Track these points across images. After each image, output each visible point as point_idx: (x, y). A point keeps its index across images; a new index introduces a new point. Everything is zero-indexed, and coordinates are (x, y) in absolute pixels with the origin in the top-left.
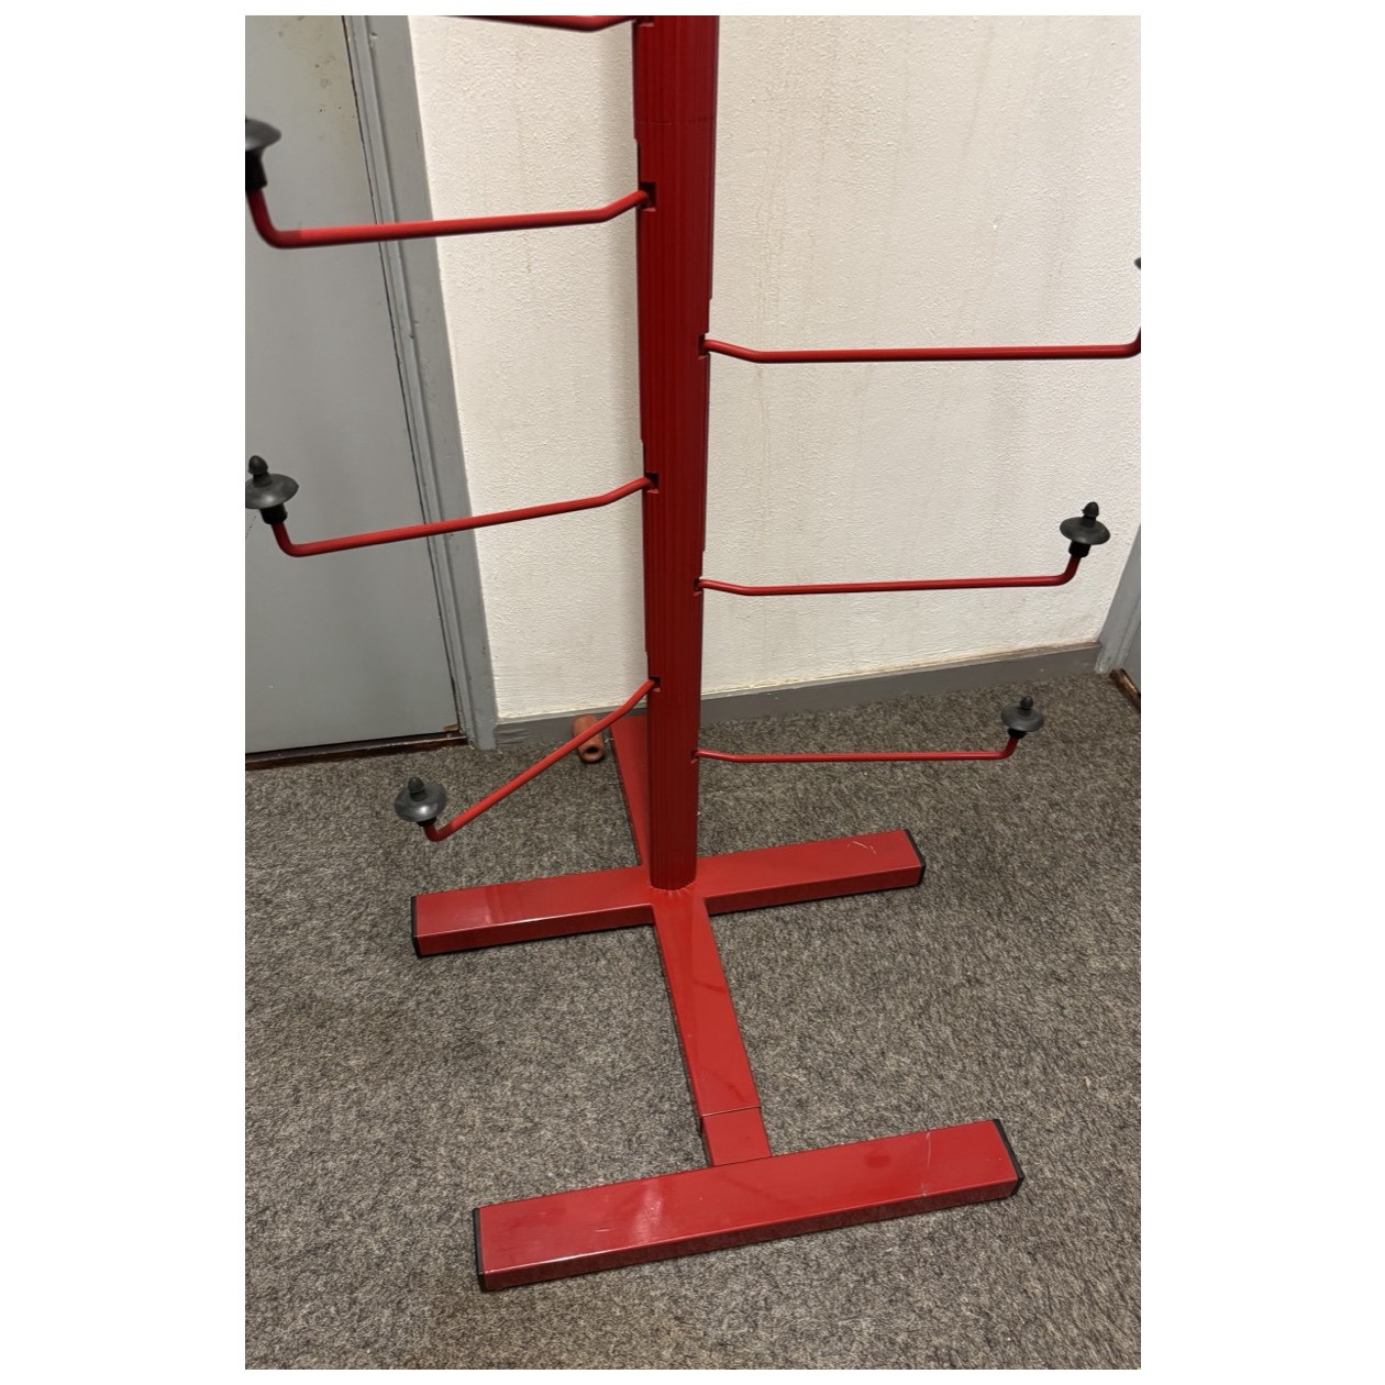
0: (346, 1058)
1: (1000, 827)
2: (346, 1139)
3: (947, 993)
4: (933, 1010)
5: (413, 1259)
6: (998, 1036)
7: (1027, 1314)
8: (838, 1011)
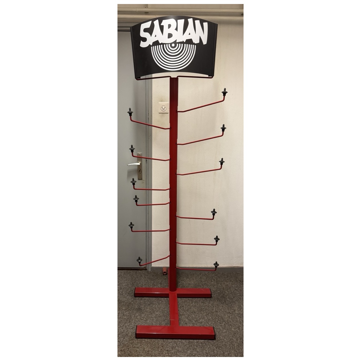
3: (212, 313)
4: (209, 315)
6: (218, 319)
8: (194, 313)
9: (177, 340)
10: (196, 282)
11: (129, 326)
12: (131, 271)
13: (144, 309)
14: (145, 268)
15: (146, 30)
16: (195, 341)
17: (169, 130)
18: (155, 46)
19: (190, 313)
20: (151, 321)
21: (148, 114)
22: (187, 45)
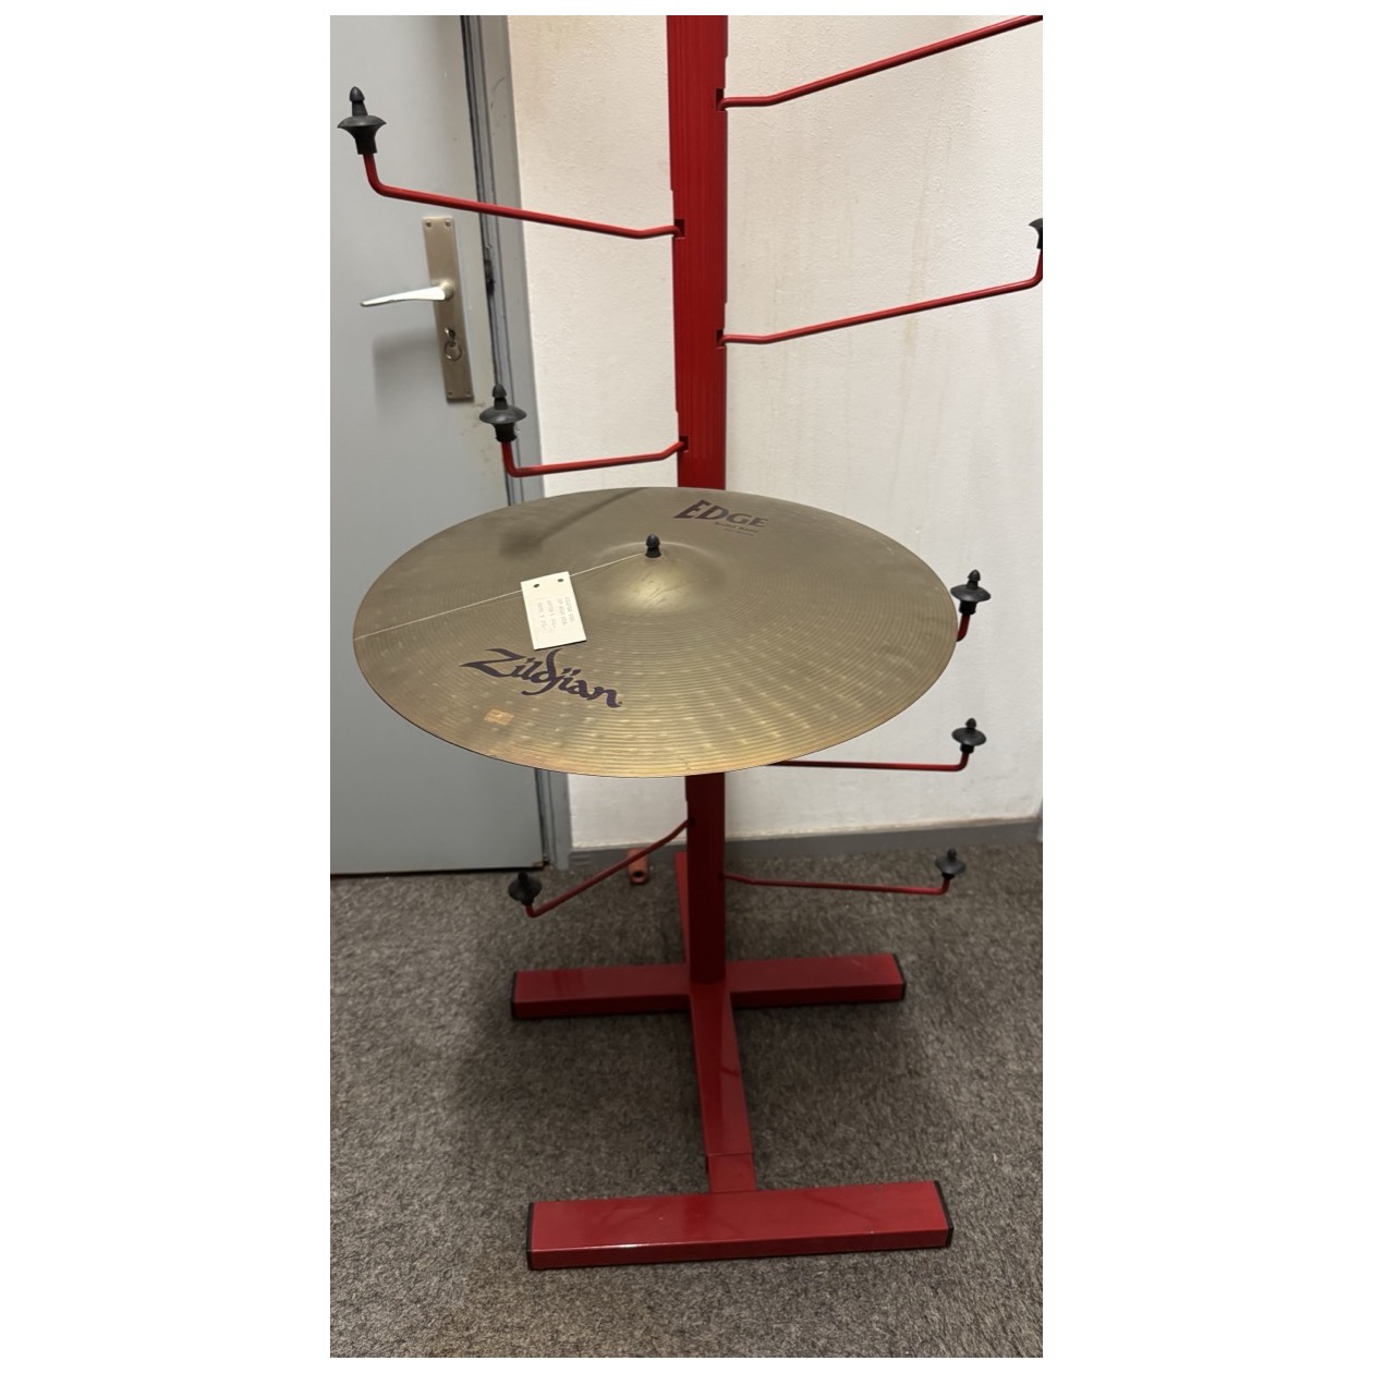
0: (431, 1091)
1: (949, 955)
2: (423, 1149)
3: (892, 1081)
5: (460, 1242)
7: (925, 1335)
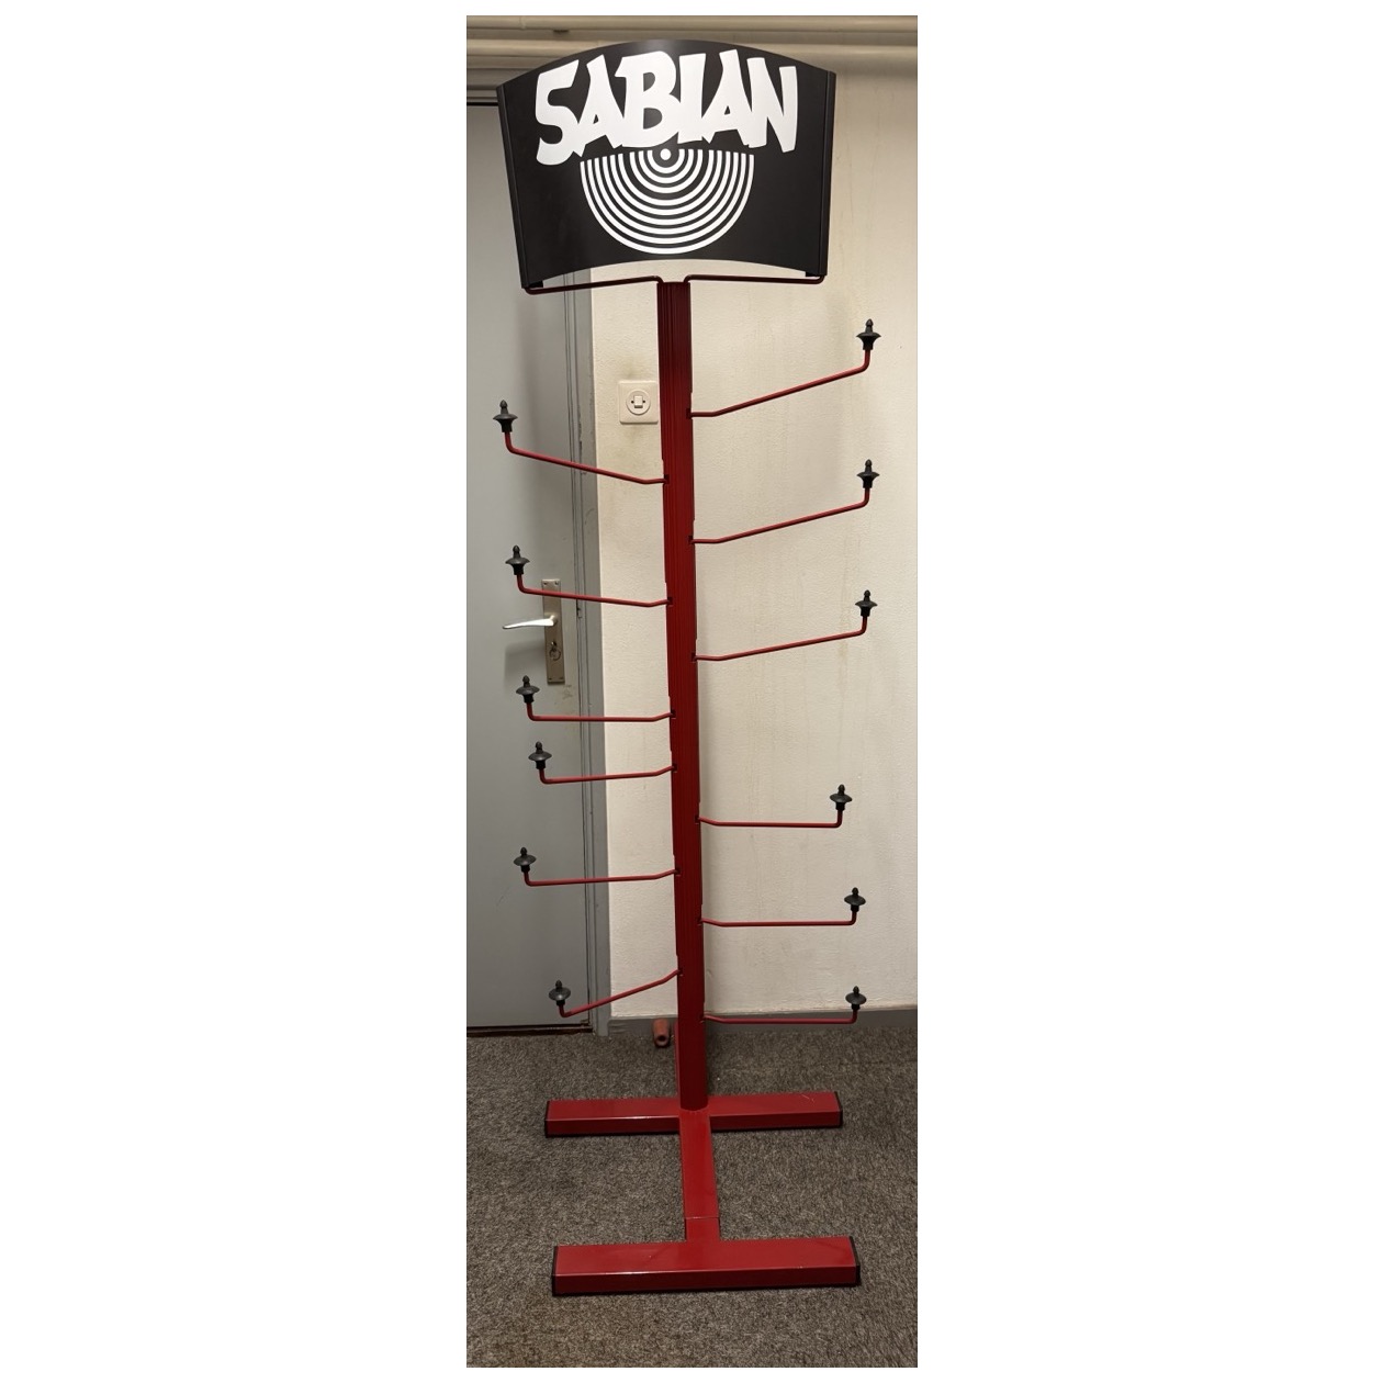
3: (845, 1183)
4: (835, 1192)
5: (519, 1277)
8: (778, 1186)
9: (712, 1295)
10: (783, 1070)
11: (524, 1251)
12: (532, 1039)
13: (583, 1183)
14: (587, 1025)
15: (556, 98)
16: (783, 1294)
17: (661, 485)
18: (597, 160)
19: (761, 1189)
20: (613, 1228)
21: (580, 425)
22: (720, 153)
